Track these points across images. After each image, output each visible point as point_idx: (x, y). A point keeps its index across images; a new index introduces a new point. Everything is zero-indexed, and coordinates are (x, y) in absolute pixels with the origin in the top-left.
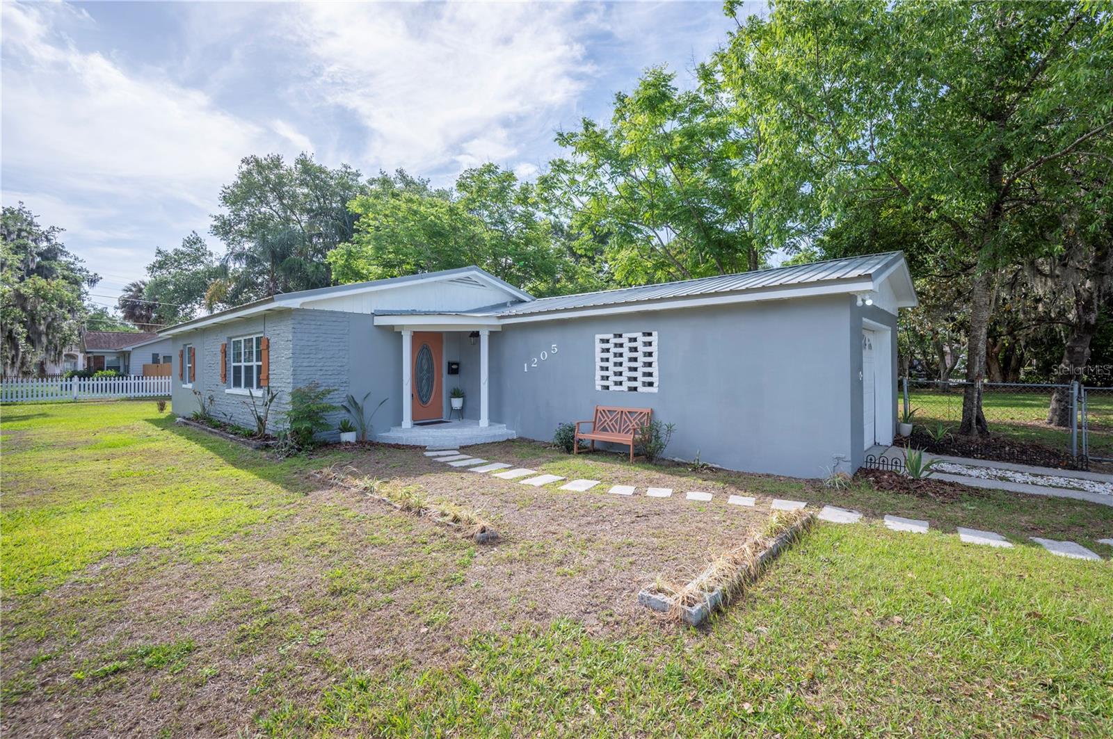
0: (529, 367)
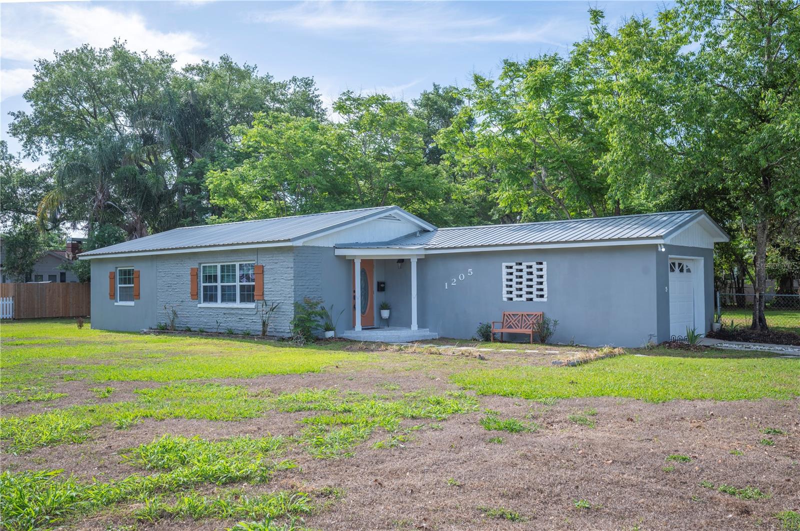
0: (449, 285)
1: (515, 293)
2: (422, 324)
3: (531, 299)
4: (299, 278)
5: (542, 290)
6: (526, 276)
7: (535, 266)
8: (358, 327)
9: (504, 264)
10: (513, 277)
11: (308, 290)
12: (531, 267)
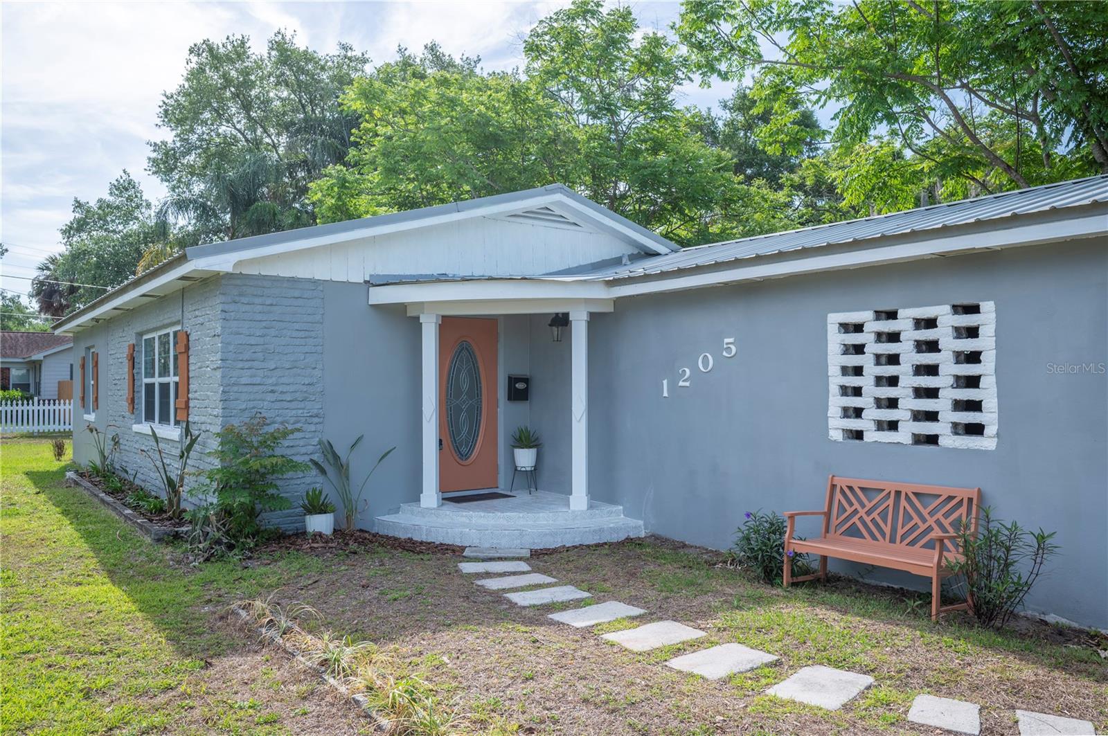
0: (673, 386)
1: (873, 414)
3: (932, 440)
4: (240, 365)
5: (975, 406)
6: (910, 357)
7: (948, 320)
8: (429, 495)
9: (835, 319)
10: (866, 361)
11: (270, 397)
12: (931, 323)
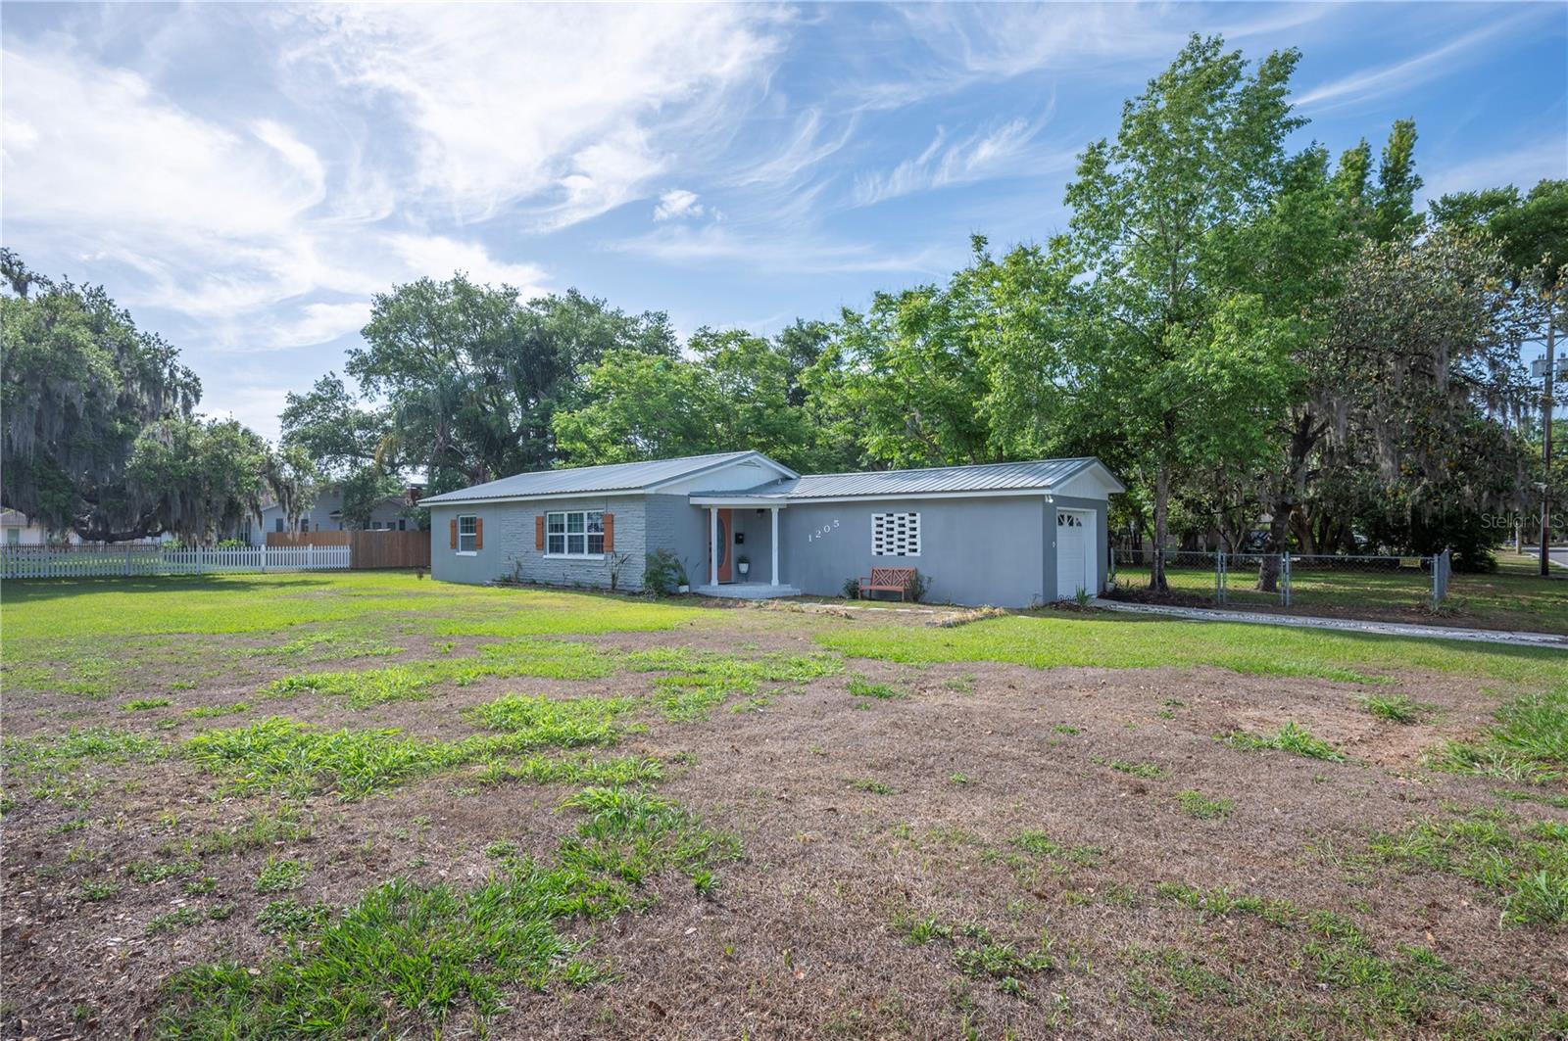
0: (813, 537)
1: (886, 546)
2: (783, 580)
3: (903, 554)
4: (651, 528)
5: (915, 544)
6: (897, 529)
7: (908, 518)
8: (715, 582)
9: (874, 516)
10: (883, 529)
11: (661, 541)
12: (903, 518)
